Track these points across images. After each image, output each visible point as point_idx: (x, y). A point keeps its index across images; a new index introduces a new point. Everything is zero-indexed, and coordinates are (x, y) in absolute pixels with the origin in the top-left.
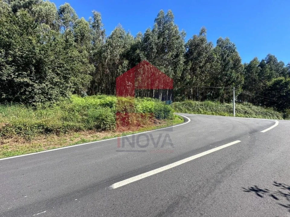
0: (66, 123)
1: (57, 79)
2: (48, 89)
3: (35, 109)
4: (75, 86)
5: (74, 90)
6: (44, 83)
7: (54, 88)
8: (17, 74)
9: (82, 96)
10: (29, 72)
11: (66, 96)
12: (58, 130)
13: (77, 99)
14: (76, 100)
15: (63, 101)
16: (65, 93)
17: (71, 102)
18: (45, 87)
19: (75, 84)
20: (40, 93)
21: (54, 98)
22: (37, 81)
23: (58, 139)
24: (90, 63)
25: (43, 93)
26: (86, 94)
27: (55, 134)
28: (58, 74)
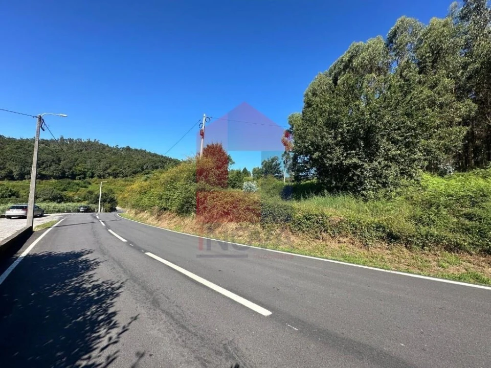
0: (424, 230)
1: (394, 152)
2: (381, 169)
3: (366, 200)
4: (428, 155)
5: (426, 163)
6: (376, 161)
7: (390, 167)
8: (345, 155)
9: (442, 174)
10: (358, 149)
11: (412, 177)
12: (408, 239)
13: (435, 182)
14: (433, 184)
15: (407, 187)
16: (410, 171)
17: (424, 189)
18: (376, 166)
19: (428, 152)
20: (371, 177)
21: (391, 182)
22: (366, 160)
23: (412, 256)
24: (459, 99)
25: (374, 177)
26: (451, 169)
27: (404, 245)
28: (395, 142)
